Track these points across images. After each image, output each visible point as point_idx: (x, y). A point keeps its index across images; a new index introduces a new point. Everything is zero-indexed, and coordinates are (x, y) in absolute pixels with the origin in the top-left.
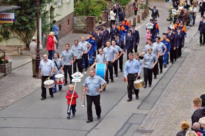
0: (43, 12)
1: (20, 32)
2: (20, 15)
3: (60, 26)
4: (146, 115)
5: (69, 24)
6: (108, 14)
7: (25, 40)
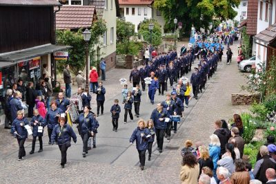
0: (91, 51)
1: (73, 67)
2: (72, 53)
5: (112, 61)
6: (144, 53)
7: (77, 74)
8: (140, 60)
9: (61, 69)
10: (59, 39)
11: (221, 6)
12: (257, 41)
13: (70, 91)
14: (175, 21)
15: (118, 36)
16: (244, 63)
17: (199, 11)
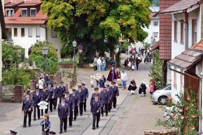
8: (32, 91)
11: (129, 26)
12: (173, 67)
14: (75, 43)
15: (4, 62)
16: (158, 94)
17: (103, 31)
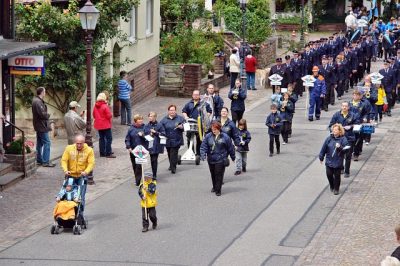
0: (100, 55)
1: (54, 93)
2: (54, 59)
3: (132, 83)
4: (296, 258)
5: (149, 78)
6: (226, 60)
7: (64, 108)
8: (217, 76)
9: (26, 98)
10: (20, 26)
13: (47, 151)
15: (163, 19)
